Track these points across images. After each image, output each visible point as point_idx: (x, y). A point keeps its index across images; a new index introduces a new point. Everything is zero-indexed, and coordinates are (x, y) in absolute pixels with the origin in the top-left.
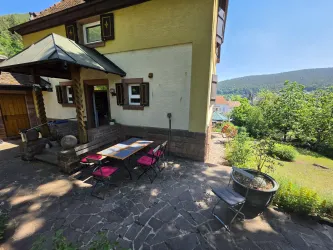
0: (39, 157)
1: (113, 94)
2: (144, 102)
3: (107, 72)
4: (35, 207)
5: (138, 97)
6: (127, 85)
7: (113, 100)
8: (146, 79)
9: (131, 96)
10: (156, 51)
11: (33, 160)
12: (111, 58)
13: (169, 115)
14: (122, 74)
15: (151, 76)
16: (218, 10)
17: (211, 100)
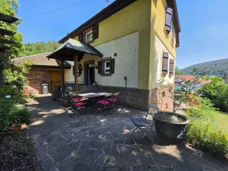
0: (58, 99)
1: (96, 68)
2: (112, 71)
3: (91, 54)
4: (45, 116)
5: (109, 68)
6: (104, 61)
7: (96, 71)
8: (113, 57)
9: (106, 68)
10: (118, 40)
11: (55, 100)
12: (96, 48)
13: (125, 78)
14: (101, 55)
15: (115, 55)
16: (166, 9)
17: (163, 71)
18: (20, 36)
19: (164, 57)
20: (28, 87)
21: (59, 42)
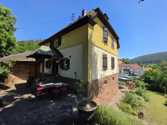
1: (59, 64)
2: (68, 67)
5: (67, 65)
6: (64, 60)
7: (59, 66)
8: (69, 58)
9: (65, 65)
10: (72, 48)
12: (60, 51)
13: (75, 73)
14: (62, 56)
15: (70, 57)
16: (104, 28)
17: (103, 66)
18: (15, 38)
19: (103, 58)
20: (12, 76)
21: (39, 45)
